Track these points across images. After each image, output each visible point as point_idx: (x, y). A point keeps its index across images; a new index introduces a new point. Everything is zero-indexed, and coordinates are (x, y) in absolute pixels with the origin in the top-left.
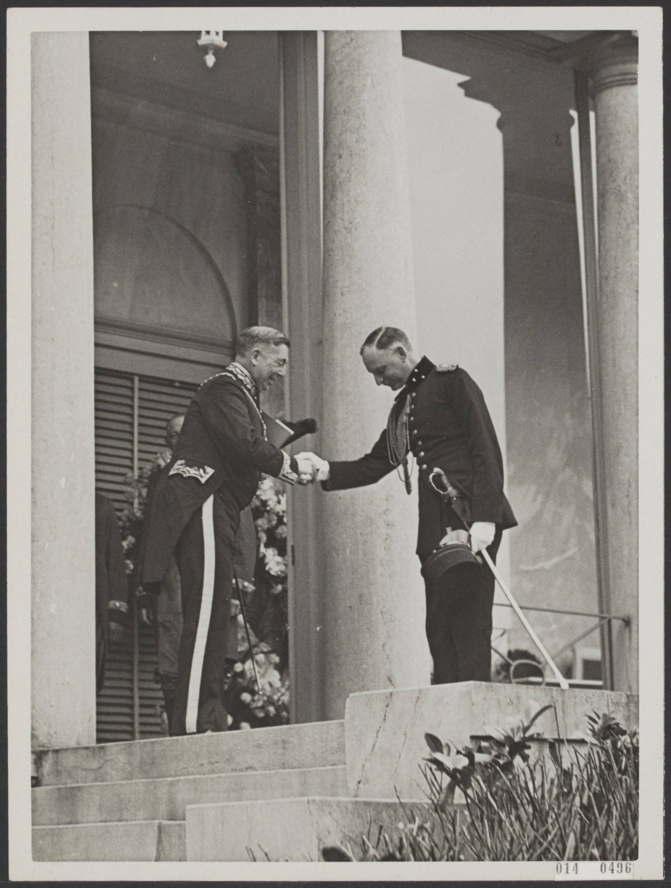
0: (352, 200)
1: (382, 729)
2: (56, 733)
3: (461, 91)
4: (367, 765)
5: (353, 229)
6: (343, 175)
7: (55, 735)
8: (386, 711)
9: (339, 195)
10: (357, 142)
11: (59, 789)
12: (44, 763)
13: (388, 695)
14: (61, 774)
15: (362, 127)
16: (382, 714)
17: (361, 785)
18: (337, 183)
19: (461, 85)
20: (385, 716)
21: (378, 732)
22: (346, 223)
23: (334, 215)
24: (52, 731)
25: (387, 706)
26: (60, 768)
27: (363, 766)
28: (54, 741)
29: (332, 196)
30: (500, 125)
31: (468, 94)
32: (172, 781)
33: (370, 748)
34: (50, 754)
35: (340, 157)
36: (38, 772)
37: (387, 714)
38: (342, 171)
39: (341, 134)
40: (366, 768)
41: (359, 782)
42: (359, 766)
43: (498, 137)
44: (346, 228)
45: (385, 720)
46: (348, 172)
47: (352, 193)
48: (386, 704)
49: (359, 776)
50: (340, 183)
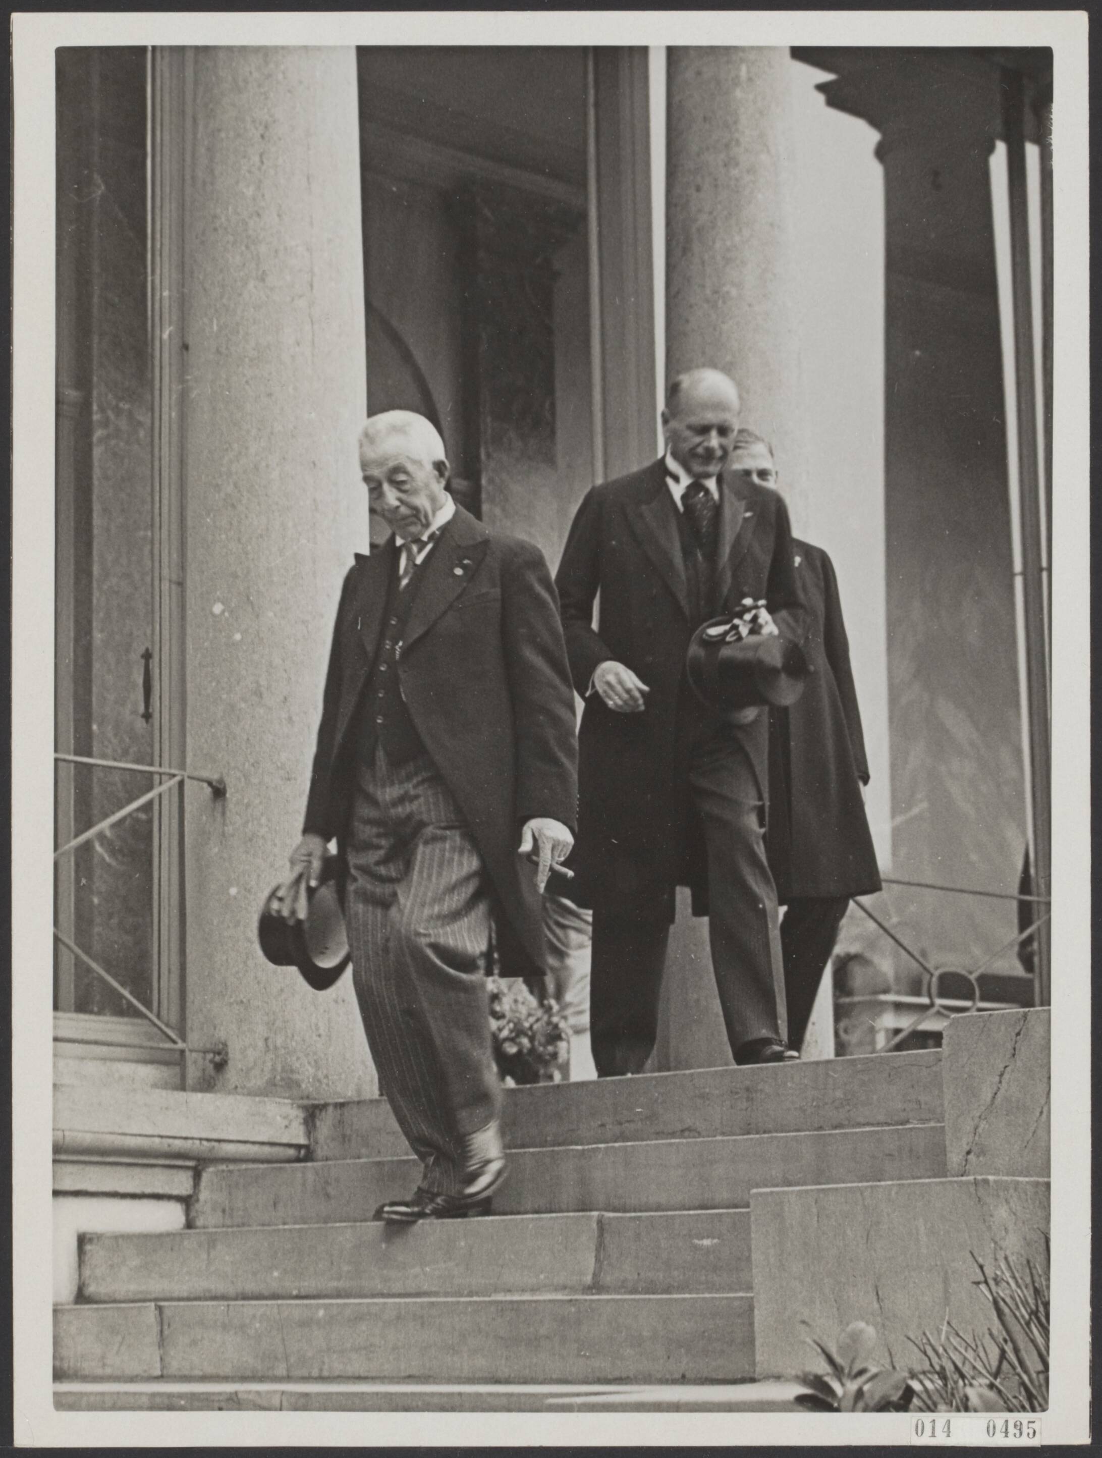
0: (719, 258)
1: (1008, 1069)
2: (326, 1077)
3: (821, 98)
4: (983, 1125)
5: (720, 302)
6: (703, 218)
7: (325, 1081)
8: (1016, 1042)
9: (696, 247)
10: (725, 165)
11: (379, 1164)
12: (318, 1123)
13: (1020, 1016)
14: (349, 1140)
15: (734, 143)
16: (1009, 1046)
17: (971, 1157)
18: (694, 230)
19: (821, 88)
20: (1014, 1049)
21: (1001, 1075)
22: (708, 292)
23: (689, 281)
24: (320, 1075)
25: (1018, 1034)
26: (348, 1132)
27: (976, 1128)
28: (324, 1089)
29: (685, 250)
30: (881, 153)
31: (832, 102)
32: (583, 1150)
33: (989, 1099)
34: (330, 1109)
35: (698, 189)
36: (309, 1138)
37: (1017, 1046)
38: (700, 211)
39: (698, 155)
40: (980, 1130)
41: (968, 1153)
42: (968, 1127)
43: (876, 172)
44: (707, 301)
45: (1014, 1055)
46: (711, 213)
47: (718, 245)
48: (1017, 1031)
49: (968, 1144)
50: (698, 230)
